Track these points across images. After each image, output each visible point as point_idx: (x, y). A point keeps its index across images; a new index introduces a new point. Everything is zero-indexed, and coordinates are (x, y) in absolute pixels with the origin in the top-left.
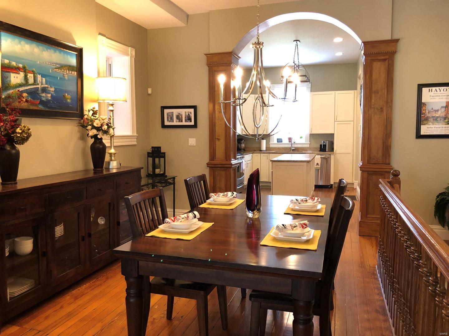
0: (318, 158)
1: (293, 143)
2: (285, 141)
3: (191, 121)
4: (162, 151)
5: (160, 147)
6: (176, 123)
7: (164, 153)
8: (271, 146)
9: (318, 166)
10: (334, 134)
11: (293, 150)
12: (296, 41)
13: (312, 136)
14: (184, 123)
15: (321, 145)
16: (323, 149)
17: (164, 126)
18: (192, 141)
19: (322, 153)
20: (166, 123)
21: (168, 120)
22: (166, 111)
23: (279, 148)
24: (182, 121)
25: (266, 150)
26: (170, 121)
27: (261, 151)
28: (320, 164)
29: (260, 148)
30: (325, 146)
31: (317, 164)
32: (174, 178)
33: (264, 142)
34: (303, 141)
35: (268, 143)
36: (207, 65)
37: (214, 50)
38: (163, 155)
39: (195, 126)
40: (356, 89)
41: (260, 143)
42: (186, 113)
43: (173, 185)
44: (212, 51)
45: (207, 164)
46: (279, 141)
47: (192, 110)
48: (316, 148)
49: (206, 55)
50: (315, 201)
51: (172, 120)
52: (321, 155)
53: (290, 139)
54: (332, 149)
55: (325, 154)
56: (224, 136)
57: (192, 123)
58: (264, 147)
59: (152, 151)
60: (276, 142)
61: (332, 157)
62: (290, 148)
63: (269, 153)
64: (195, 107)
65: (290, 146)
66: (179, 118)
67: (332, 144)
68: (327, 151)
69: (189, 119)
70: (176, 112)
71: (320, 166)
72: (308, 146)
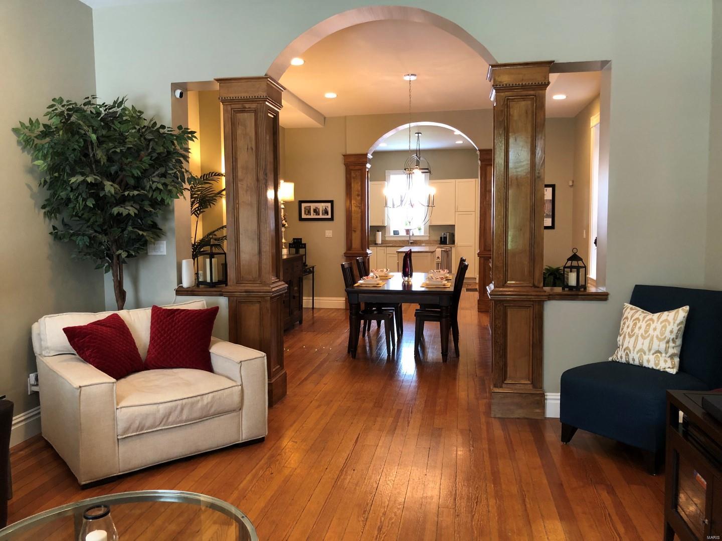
0: (439, 251)
1: (411, 235)
2: (403, 233)
3: (328, 215)
4: (303, 242)
5: (301, 239)
6: (313, 216)
7: (305, 244)
8: (387, 239)
9: (438, 260)
10: (454, 225)
11: (411, 243)
12: (418, 133)
13: (433, 228)
14: (321, 216)
15: (441, 238)
16: (443, 241)
17: (301, 219)
18: (329, 233)
19: (442, 245)
20: (304, 216)
21: (305, 214)
22: (304, 205)
23: (395, 241)
24: (319, 215)
25: (382, 244)
26: (307, 215)
27: (376, 244)
28: (440, 258)
29: (375, 241)
30: (445, 238)
31: (438, 257)
32: (313, 267)
33: (379, 235)
34: (422, 233)
35: (383, 235)
36: (345, 164)
37: (350, 151)
38: (304, 246)
39: (332, 219)
40: (477, 178)
41: (375, 236)
42: (323, 207)
43: (312, 274)
44: (349, 152)
45: (344, 254)
46: (396, 233)
47: (329, 205)
48: (436, 241)
49: (344, 155)
50: (445, 272)
51: (309, 213)
52: (441, 248)
53: (408, 231)
54: (453, 242)
55: (446, 247)
56: (360, 228)
57: (329, 216)
58: (379, 241)
59: (294, 242)
60: (392, 234)
61: (453, 250)
62: (408, 241)
63: (387, 246)
64: (332, 202)
65: (408, 239)
66: (316, 211)
67: (453, 236)
68: (448, 243)
69: (326, 212)
70: (313, 206)
71: (440, 260)
72: (427, 238)
